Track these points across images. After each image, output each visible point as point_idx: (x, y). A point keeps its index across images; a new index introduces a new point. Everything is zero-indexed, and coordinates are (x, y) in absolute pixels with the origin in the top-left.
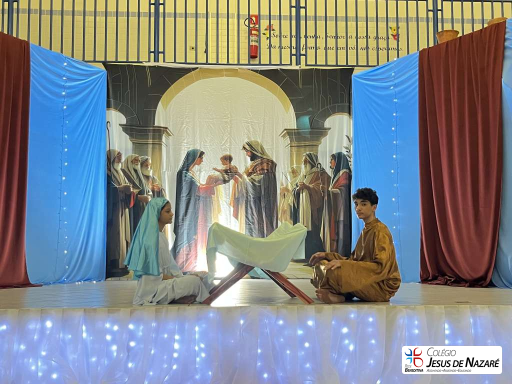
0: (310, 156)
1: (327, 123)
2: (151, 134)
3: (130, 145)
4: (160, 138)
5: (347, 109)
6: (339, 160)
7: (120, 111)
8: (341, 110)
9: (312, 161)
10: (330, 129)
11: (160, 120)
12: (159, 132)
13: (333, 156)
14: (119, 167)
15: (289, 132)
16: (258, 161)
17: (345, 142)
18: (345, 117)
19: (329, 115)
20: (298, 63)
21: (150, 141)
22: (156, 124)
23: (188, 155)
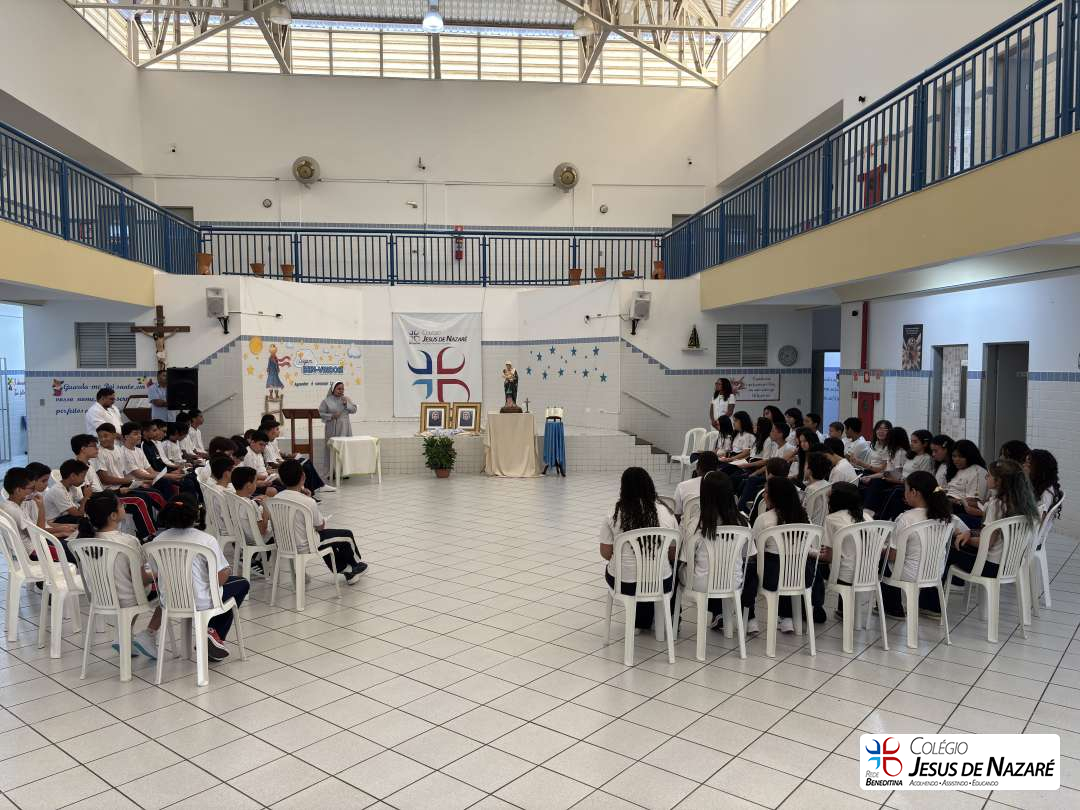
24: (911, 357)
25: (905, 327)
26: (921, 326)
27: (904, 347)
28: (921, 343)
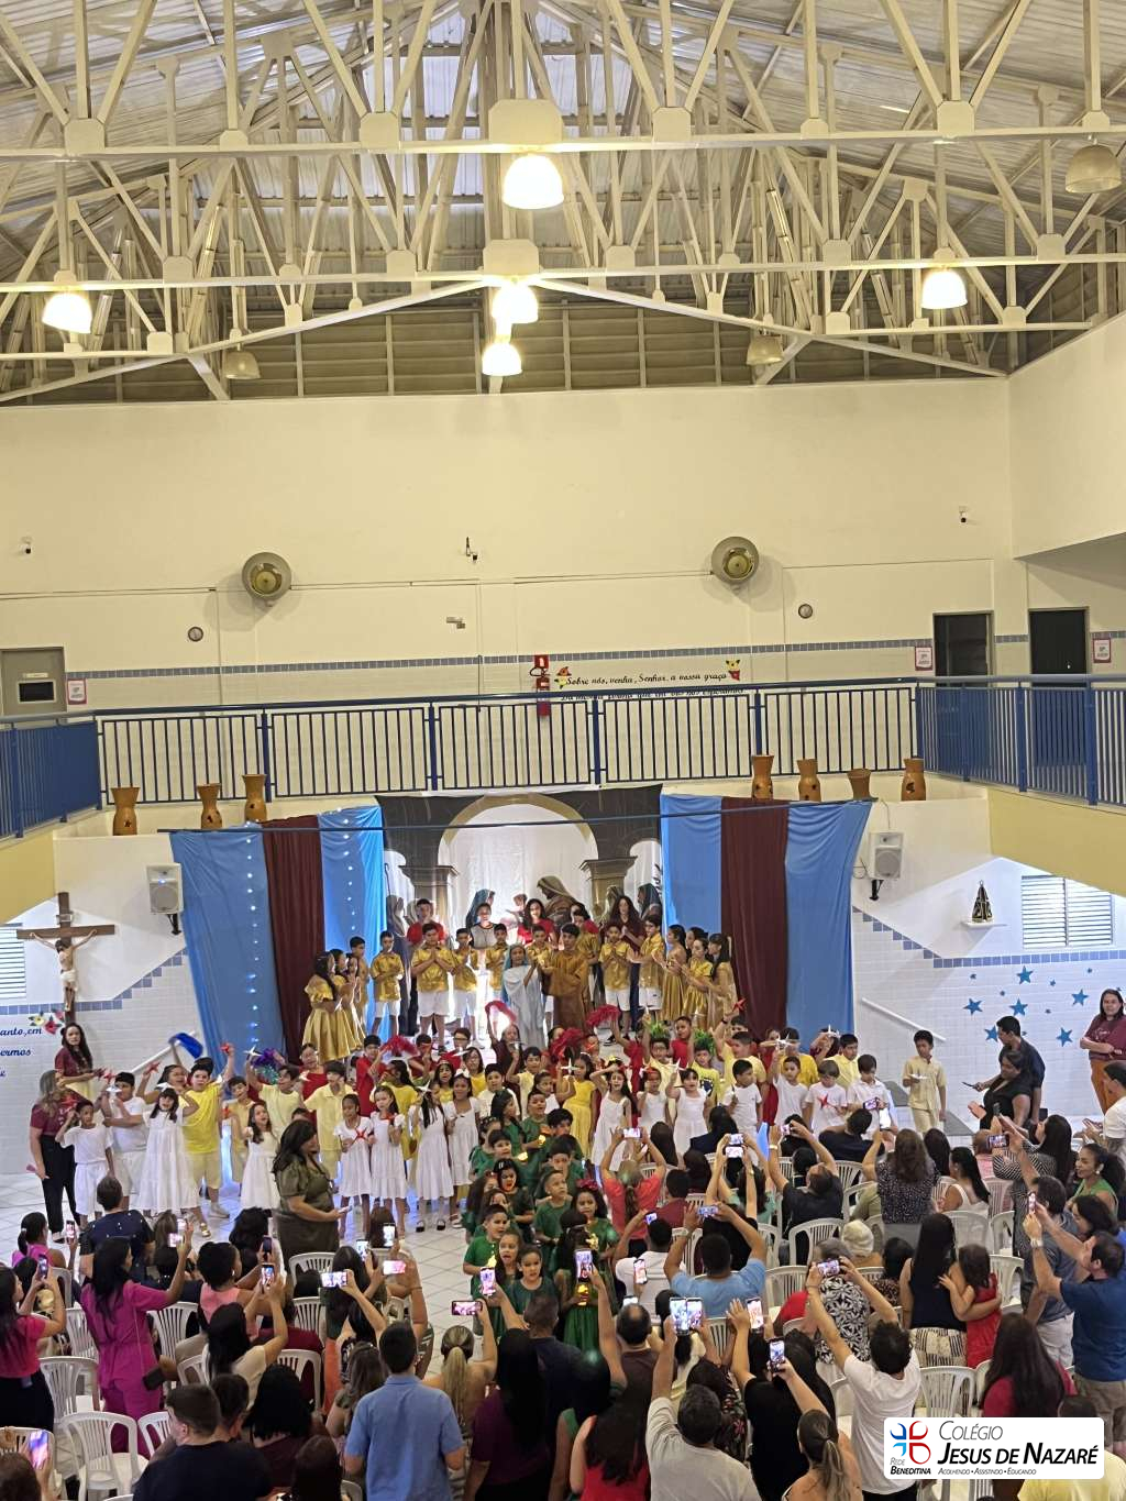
0: (614, 889)
1: (633, 852)
2: (434, 876)
3: (411, 888)
4: (445, 879)
5: (655, 833)
6: (648, 892)
7: (399, 851)
8: (648, 836)
9: (617, 895)
10: (635, 858)
11: (443, 860)
12: (445, 871)
13: (641, 889)
14: (401, 914)
15: (589, 864)
16: (556, 899)
17: (654, 872)
18: (653, 843)
19: (635, 842)
20: (598, 781)
21: (434, 883)
22: (440, 863)
23: (477, 895)
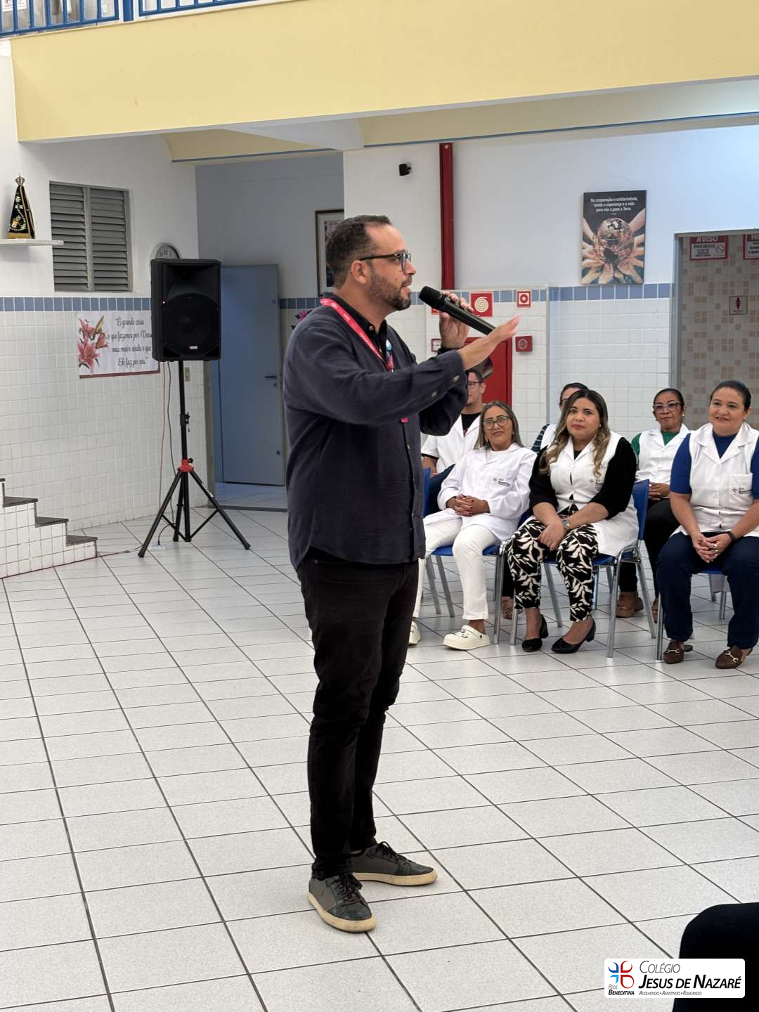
24: (610, 257)
25: (588, 197)
26: (641, 196)
27: (586, 239)
28: (642, 230)
